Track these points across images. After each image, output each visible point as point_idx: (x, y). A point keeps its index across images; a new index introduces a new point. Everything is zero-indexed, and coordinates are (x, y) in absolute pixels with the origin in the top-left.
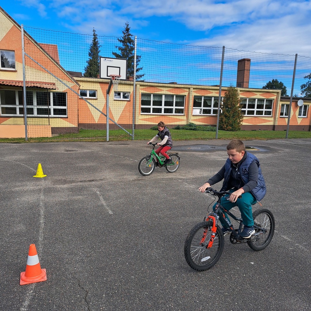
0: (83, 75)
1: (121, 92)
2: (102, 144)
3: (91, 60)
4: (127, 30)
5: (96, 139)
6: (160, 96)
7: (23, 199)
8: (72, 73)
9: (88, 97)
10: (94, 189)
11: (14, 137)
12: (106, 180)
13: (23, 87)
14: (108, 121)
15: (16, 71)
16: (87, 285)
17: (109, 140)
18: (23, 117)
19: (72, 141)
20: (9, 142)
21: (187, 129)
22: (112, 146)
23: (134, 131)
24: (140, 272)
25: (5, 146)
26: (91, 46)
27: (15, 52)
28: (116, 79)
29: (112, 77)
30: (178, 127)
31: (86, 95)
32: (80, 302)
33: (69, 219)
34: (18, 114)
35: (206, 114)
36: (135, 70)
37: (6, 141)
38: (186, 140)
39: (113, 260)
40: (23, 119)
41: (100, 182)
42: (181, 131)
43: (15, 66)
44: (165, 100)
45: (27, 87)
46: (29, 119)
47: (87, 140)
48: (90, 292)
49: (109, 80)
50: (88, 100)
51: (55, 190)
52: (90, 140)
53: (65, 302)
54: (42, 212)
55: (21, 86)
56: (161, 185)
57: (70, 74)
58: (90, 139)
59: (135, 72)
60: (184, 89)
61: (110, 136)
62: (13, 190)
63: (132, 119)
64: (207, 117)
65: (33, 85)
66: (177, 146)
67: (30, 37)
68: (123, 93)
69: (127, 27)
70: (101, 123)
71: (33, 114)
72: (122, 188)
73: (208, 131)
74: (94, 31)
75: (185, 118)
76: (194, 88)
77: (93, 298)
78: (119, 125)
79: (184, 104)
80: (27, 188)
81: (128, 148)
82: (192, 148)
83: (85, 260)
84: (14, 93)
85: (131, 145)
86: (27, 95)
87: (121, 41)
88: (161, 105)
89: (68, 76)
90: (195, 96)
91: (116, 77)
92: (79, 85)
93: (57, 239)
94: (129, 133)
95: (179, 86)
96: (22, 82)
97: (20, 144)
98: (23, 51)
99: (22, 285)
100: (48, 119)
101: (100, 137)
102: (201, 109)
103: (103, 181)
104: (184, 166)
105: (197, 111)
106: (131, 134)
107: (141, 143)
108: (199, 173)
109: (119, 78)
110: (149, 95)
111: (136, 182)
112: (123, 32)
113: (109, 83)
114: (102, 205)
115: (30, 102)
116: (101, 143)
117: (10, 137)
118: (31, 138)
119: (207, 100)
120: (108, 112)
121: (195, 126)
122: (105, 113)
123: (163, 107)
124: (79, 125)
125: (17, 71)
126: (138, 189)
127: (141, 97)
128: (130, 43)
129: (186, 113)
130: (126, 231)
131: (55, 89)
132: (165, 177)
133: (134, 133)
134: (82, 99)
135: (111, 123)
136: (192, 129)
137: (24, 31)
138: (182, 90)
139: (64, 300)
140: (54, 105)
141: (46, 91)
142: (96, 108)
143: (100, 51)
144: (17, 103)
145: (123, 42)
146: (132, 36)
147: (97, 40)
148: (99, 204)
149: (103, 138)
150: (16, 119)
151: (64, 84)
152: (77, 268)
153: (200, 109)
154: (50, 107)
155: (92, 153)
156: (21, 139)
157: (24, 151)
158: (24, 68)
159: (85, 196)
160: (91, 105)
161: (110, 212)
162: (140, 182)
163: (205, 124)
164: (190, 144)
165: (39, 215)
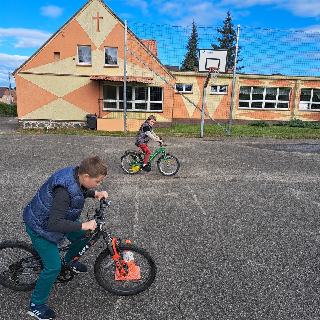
0: (180, 69)
1: (218, 85)
2: (196, 140)
3: (188, 54)
4: (229, 20)
5: (189, 134)
6: (262, 89)
7: (120, 191)
8: (170, 67)
9: (184, 91)
10: (187, 186)
11: (114, 131)
12: (199, 178)
13: (124, 82)
14: (203, 116)
15: (117, 67)
16: (181, 292)
17: (203, 136)
18: (123, 111)
19: (167, 136)
20: (109, 134)
21: (291, 126)
22: (206, 142)
23: (230, 127)
24: (238, 287)
25: (106, 138)
26: (190, 39)
27: (118, 49)
28: (214, 72)
29: (210, 70)
30: (281, 123)
31: (181, 89)
32: (174, 309)
33: (162, 216)
34: (118, 108)
35: (314, 110)
36: (236, 61)
37: (106, 134)
38: (291, 138)
39: (208, 267)
40: (122, 113)
41: (194, 179)
42: (283, 128)
43: (117, 62)
44: (266, 93)
45: (127, 82)
46: (128, 113)
47: (181, 136)
48: (184, 300)
49: (207, 74)
50: (184, 95)
51: (150, 185)
52: (184, 136)
53: (158, 306)
54: (137, 206)
55: (122, 82)
56: (261, 188)
57: (168, 68)
58: (183, 134)
59: (235, 64)
60: (289, 81)
61: (204, 132)
62: (111, 181)
63: (229, 114)
64: (316, 112)
65: (132, 80)
66: (280, 145)
67: (132, 33)
68: (220, 87)
69: (228, 17)
70: (196, 118)
71: (131, 108)
72: (216, 189)
73: (316, 128)
74: (193, 23)
75: (289, 113)
76: (302, 80)
77: (187, 308)
78: (214, 121)
79: (289, 98)
80: (124, 180)
81: (224, 145)
82: (299, 148)
83: (179, 263)
84: (115, 88)
85: (227, 142)
86: (127, 90)
87: (221, 32)
88: (262, 99)
89: (165, 70)
90: (302, 89)
91: (215, 69)
92: (175, 79)
93: (150, 236)
94: (224, 129)
95: (283, 78)
96: (123, 77)
97: (119, 137)
98: (126, 47)
99: (117, 281)
100: (145, 113)
101: (194, 132)
102: (310, 103)
103: (197, 179)
104: (289, 169)
105: (304, 106)
106: (226, 130)
107: (238, 140)
108: (308, 177)
109: (218, 71)
110: (248, 88)
111: (232, 183)
112: (224, 22)
113: (207, 76)
114: (196, 205)
115: (129, 97)
116: (194, 139)
117: (110, 131)
118: (128, 132)
119: (317, 93)
120: (204, 106)
121: (302, 122)
122: (201, 108)
123: (264, 101)
124: (173, 120)
125: (119, 67)
126: (235, 191)
127: (239, 90)
128: (230, 33)
129: (290, 108)
130: (221, 237)
131: (153, 84)
132: (265, 180)
133: (230, 129)
134: (179, 93)
135: (207, 118)
136: (297, 126)
137: (128, 28)
138: (287, 82)
139: (157, 304)
140: (151, 99)
141: (144, 86)
142: (192, 103)
143: (198, 44)
144: (118, 97)
145: (223, 32)
146: (233, 25)
147: (196, 33)
148: (193, 203)
149: (197, 133)
150: (116, 113)
151: (162, 78)
152: (171, 271)
153: (308, 104)
154: (147, 102)
155: (185, 149)
156: (119, 132)
157: (122, 145)
158: (126, 63)
159: (179, 194)
160: (187, 99)
161: (205, 214)
162: (237, 183)
163: (313, 120)
164: (296, 143)
165: (134, 209)
